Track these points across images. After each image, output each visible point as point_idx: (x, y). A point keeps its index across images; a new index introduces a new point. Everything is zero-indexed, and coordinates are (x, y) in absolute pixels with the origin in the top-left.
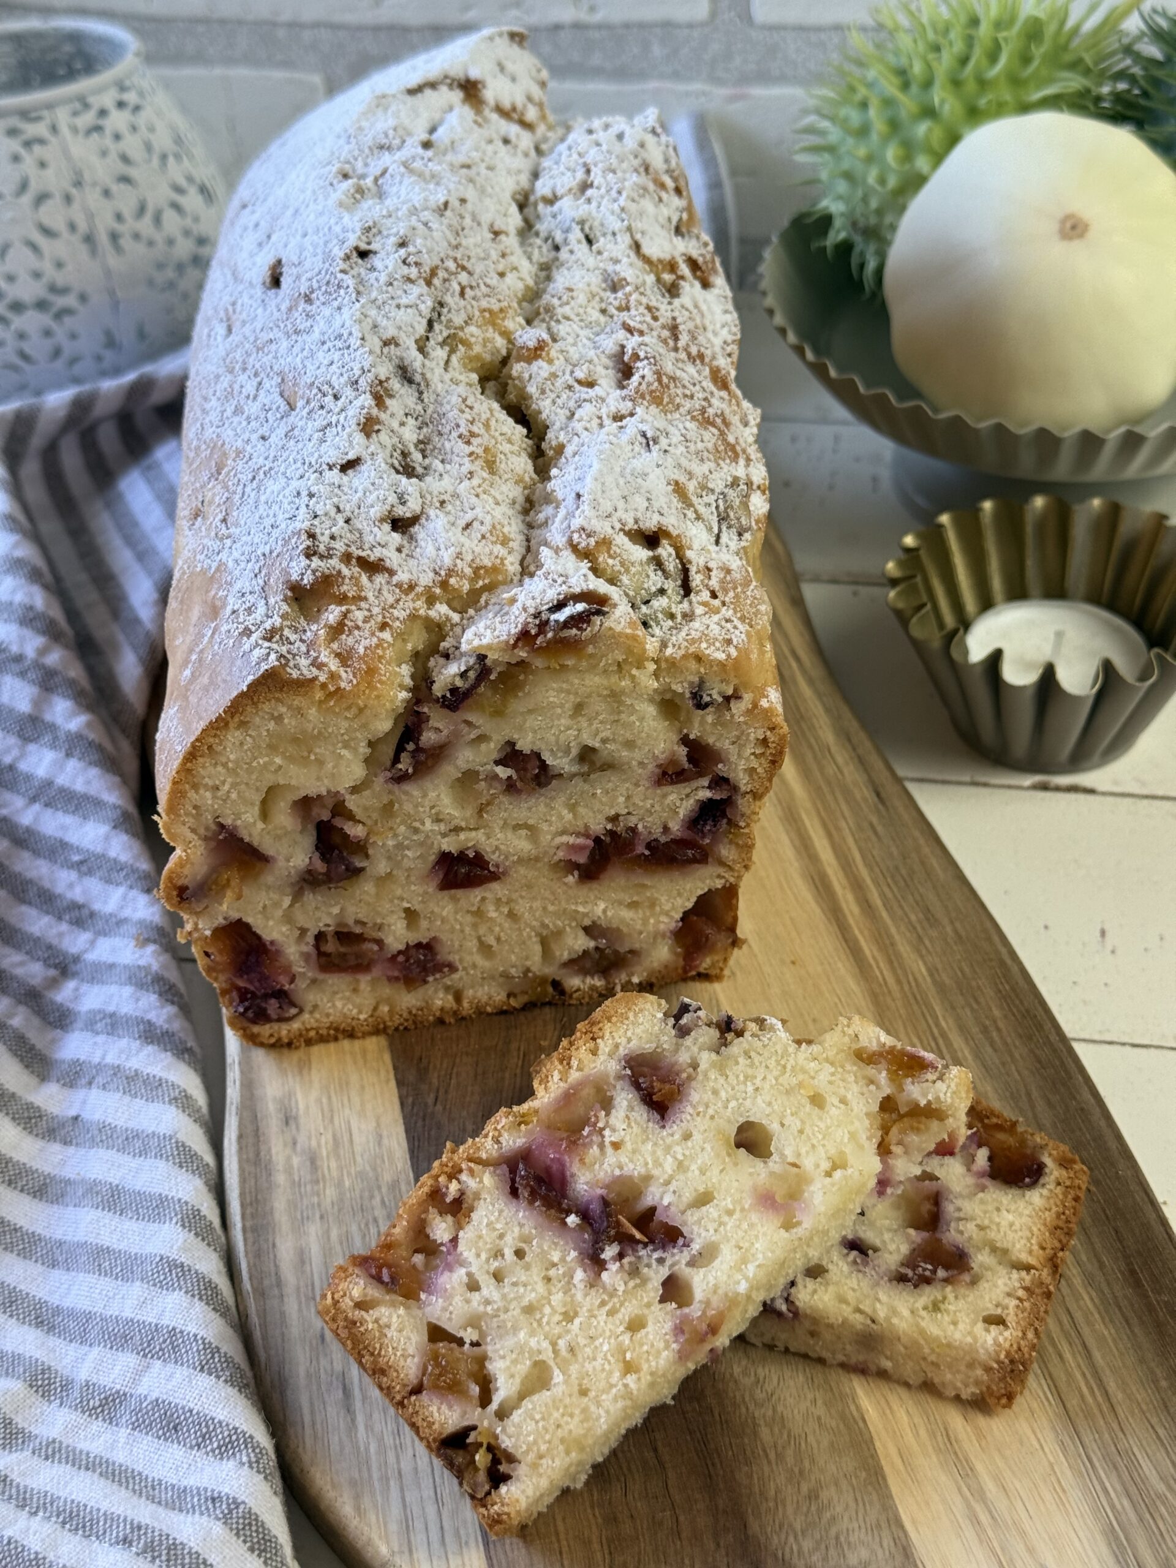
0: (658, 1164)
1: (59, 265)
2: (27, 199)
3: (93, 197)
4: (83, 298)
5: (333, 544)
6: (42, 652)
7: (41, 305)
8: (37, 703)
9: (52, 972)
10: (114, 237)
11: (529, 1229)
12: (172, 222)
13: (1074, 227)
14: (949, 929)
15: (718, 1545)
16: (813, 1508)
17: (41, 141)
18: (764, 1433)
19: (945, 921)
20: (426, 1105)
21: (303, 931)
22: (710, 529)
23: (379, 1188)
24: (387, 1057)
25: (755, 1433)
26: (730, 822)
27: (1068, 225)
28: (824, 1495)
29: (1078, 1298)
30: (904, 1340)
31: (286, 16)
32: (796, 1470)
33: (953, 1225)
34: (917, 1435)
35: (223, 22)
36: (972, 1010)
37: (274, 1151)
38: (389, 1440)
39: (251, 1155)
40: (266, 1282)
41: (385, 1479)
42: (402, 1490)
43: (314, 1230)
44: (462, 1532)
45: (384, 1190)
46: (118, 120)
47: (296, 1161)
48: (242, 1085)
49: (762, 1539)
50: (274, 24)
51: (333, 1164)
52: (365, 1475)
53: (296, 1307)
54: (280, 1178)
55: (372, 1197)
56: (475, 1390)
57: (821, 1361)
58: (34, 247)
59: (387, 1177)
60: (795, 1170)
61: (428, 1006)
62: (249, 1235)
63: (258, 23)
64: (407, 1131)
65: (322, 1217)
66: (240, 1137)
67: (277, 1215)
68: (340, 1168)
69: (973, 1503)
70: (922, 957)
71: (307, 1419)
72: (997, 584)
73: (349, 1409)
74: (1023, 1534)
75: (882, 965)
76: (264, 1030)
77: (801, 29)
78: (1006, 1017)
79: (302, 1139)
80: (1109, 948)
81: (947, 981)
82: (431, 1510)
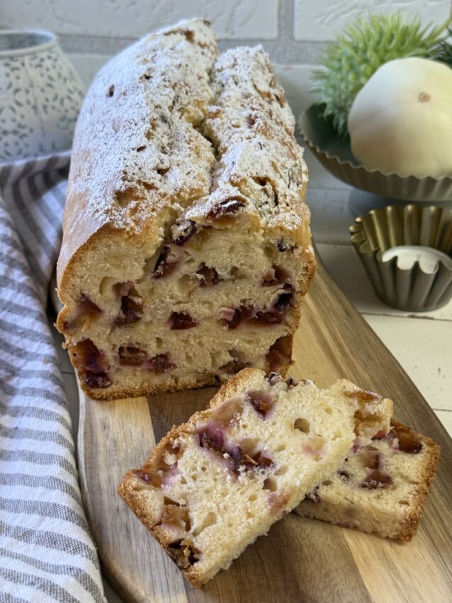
0: (262, 434)
1: (23, 117)
2: (11, 91)
3: (37, 91)
4: (31, 130)
5: (134, 176)
6: (10, 252)
7: (15, 132)
8: (7, 271)
9: (8, 374)
10: (45, 107)
11: (208, 458)
12: (67, 103)
13: (424, 98)
14: (378, 362)
15: (287, 594)
16: (327, 580)
17: (17, 69)
18: (306, 550)
19: (376, 359)
20: (163, 423)
21: (114, 346)
22: (286, 182)
23: (143, 453)
24: (147, 405)
25: (302, 551)
26: (291, 305)
27: (422, 96)
28: (332, 574)
29: (437, 500)
30: (365, 511)
31: (114, 34)
32: (319, 565)
33: (385, 467)
34: (371, 552)
35: (90, 37)
36: (389, 392)
37: (99, 439)
38: (145, 550)
39: (90, 440)
40: (95, 489)
41: (144, 565)
42: (151, 570)
43: (115, 469)
44: (177, 587)
45: (145, 454)
46: (48, 63)
47: (108, 443)
48: (86, 414)
49: (306, 593)
50: (109, 38)
51: (124, 444)
52: (135, 564)
53: (107, 498)
54: (102, 449)
55: (139, 457)
56: (184, 524)
57: (329, 522)
58: (13, 110)
59: (146, 449)
60: (319, 437)
61: (164, 384)
62: (88, 470)
63: (103, 37)
64: (155, 432)
65: (118, 464)
66: (85, 433)
67: (99, 463)
68: (127, 446)
69: (396, 580)
70: (367, 372)
71: (111, 541)
72: (393, 240)
73: (128, 537)
74: (417, 592)
75: (351, 374)
76: (96, 391)
77: (313, 42)
78: (402, 394)
79: (110, 435)
80: (442, 375)
81: (378, 381)
82: (163, 578)
